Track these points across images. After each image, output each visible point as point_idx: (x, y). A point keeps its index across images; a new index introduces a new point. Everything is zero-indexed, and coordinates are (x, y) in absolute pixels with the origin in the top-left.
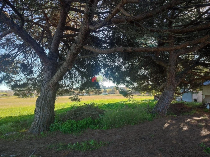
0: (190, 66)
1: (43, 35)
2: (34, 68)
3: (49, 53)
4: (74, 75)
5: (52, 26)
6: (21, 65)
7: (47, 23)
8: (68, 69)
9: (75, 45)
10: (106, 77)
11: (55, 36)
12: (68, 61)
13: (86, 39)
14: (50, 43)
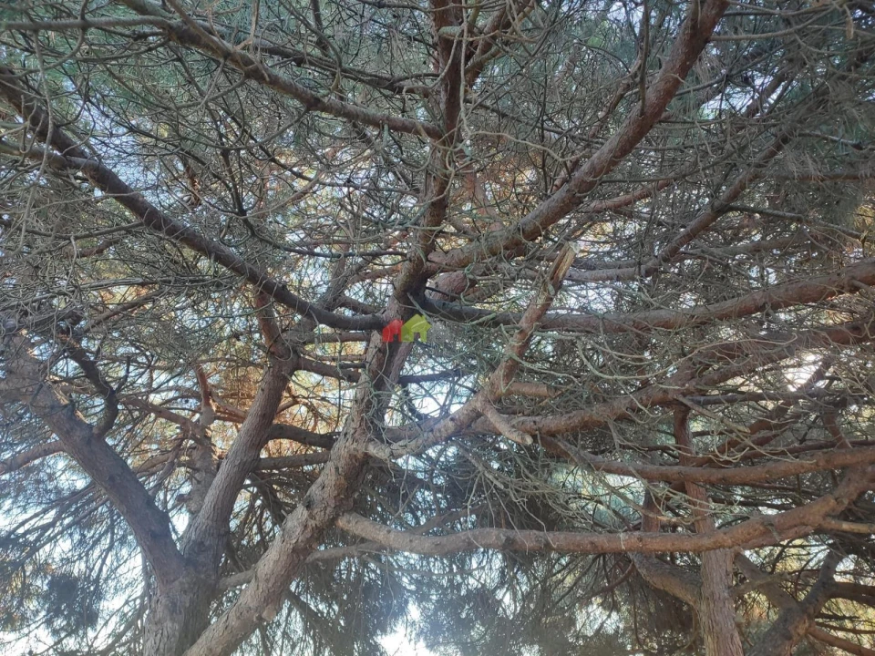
0: (802, 596)
1: (177, 456)
2: (108, 596)
3: (185, 532)
4: (279, 633)
5: (219, 418)
6: (51, 584)
7: (203, 409)
8: (260, 619)
9: (306, 513)
10: (427, 646)
11: (224, 463)
12: (267, 580)
13: (354, 491)
14: (201, 488)
